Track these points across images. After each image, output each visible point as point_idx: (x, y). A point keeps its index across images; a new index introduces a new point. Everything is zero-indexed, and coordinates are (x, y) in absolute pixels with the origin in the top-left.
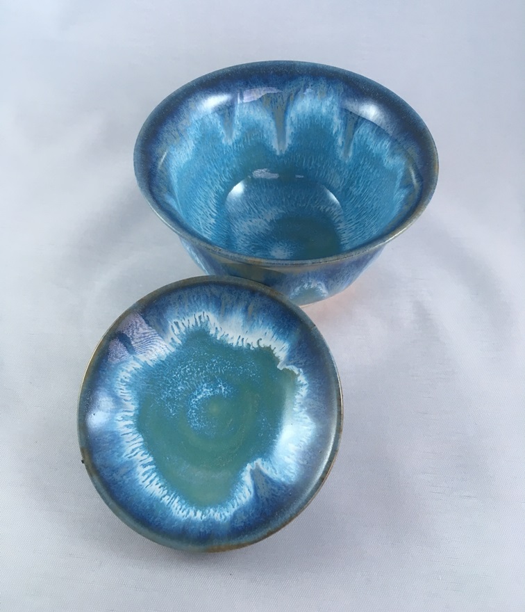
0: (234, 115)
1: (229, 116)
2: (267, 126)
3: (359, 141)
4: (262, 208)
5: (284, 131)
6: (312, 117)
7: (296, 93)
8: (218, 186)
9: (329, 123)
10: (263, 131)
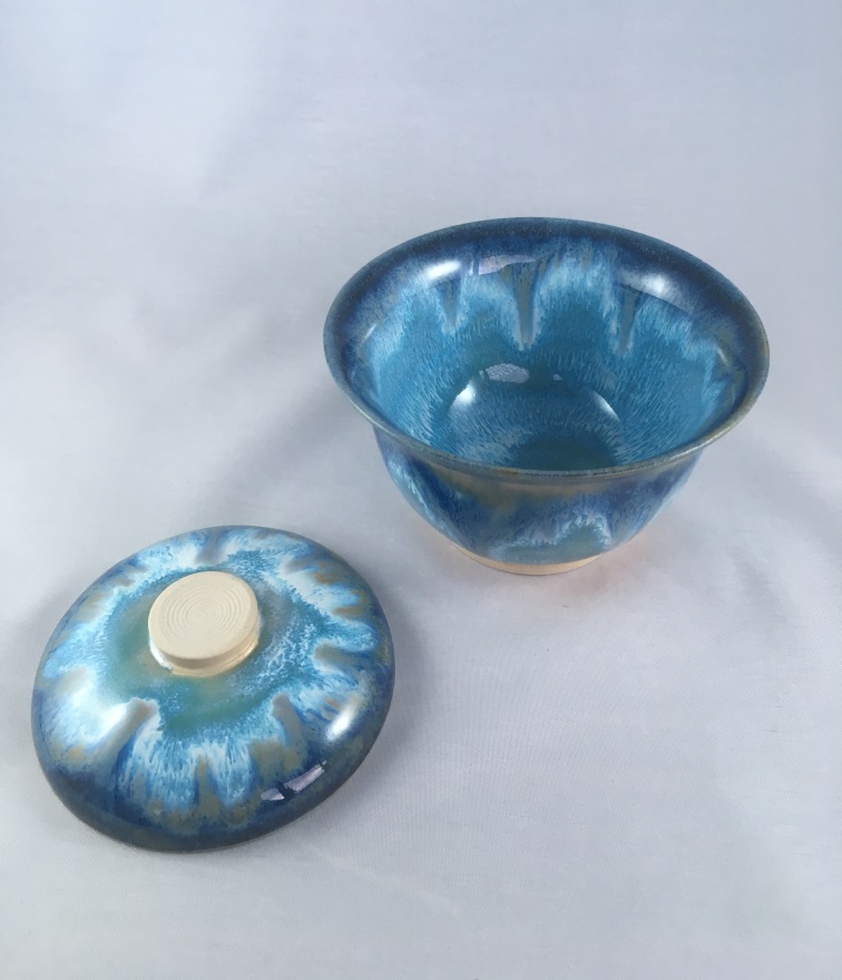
0: (459, 292)
1: (453, 293)
2: (505, 309)
3: (643, 325)
4: (499, 427)
5: (531, 315)
6: (572, 294)
7: (548, 261)
8: (434, 394)
9: (597, 301)
10: (499, 315)
